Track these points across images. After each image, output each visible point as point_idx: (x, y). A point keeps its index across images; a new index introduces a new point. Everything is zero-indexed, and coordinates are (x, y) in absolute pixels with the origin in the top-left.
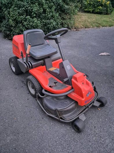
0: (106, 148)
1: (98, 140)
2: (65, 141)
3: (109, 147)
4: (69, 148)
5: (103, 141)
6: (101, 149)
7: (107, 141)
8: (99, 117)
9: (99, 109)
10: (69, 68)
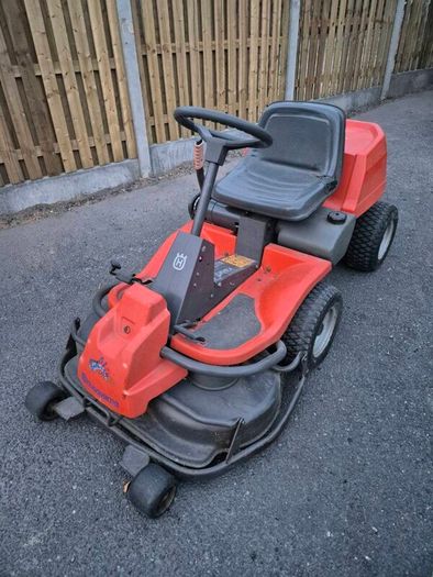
8: (89, 483)
9: (126, 487)
10: (178, 266)
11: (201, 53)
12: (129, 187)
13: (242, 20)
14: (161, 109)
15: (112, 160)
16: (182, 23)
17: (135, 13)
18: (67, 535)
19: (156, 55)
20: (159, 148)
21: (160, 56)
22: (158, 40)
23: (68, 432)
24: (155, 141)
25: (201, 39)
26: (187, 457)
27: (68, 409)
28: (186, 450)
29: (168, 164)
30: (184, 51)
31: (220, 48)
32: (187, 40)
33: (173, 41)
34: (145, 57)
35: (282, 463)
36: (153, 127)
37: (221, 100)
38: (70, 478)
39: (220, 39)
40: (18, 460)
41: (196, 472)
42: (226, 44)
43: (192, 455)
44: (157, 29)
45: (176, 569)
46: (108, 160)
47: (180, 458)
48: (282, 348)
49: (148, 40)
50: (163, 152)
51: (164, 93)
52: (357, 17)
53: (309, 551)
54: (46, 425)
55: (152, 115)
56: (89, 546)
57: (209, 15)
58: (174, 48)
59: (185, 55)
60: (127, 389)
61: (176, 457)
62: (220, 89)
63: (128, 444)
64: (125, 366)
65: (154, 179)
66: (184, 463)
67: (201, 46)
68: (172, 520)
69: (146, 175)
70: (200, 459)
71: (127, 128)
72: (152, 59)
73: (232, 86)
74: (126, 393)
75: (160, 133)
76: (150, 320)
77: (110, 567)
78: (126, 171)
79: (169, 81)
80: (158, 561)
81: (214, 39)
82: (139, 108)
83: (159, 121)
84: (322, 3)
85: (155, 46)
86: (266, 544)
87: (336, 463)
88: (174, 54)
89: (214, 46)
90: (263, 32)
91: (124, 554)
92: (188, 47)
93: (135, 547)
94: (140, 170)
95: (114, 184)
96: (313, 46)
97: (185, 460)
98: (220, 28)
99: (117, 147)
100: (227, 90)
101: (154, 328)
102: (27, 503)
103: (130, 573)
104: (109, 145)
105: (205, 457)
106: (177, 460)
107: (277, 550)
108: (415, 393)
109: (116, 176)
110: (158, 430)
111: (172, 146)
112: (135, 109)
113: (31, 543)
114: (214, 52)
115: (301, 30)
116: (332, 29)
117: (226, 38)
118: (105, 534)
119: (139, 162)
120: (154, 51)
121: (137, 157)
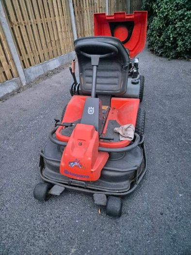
0: (30, 244)
1: (37, 229)
2: (23, 191)
3: (32, 249)
4: (15, 199)
5: (39, 237)
6: (26, 237)
7: (41, 243)
8: (82, 217)
9: (99, 211)
10: (91, 112)
11: (37, 24)
12: (18, 91)
13: (51, 9)
14: (25, 52)
15: (7, 79)
16: (26, 11)
17: (4, 8)
18: (87, 241)
19: (17, 27)
20: (27, 70)
21: (19, 27)
22: (17, 20)
23: (58, 202)
24: (25, 67)
25: (35, 18)
26: (121, 189)
27: (57, 190)
28: (119, 186)
29: (33, 77)
30: (30, 24)
31: (45, 22)
32: (30, 19)
33: (24, 20)
34: (12, 28)
35: (151, 178)
36: (23, 61)
37: (49, 45)
38: (72, 218)
39: (44, 18)
40: (43, 222)
41: (128, 193)
42: (47, 20)
43: (123, 187)
44: (15, 14)
45: (138, 232)
46: (5, 80)
47: (118, 190)
48: (138, 136)
49: (12, 20)
50: (30, 72)
51: (24, 44)
52: (93, 6)
53: (178, 204)
54: (47, 202)
55: (21, 55)
56: (99, 241)
57: (37, 7)
58: (25, 23)
59: (24, 27)
60: (92, 168)
61: (117, 190)
62: (48, 41)
63: (93, 193)
64: (90, 159)
65: (29, 85)
66: (121, 191)
67: (36, 22)
68: (125, 215)
69: (24, 84)
70: (126, 187)
71: (11, 63)
72: (16, 29)
73: (52, 39)
74: (92, 170)
75: (27, 63)
76: (92, 137)
77: (113, 244)
78: (14, 84)
79: (26, 38)
80: (130, 232)
81: (41, 18)
82: (15, 53)
83: (25, 58)
84: (80, 1)
85: (16, 23)
86: (163, 208)
87: (169, 171)
88: (25, 26)
89: (41, 21)
90: (60, 14)
91: (114, 236)
92: (31, 22)
93: (117, 232)
94: (21, 82)
95: (10, 91)
96: (80, 19)
97: (120, 190)
98: (42, 13)
99: (8, 73)
100: (51, 41)
101: (95, 140)
102: (59, 238)
103: (122, 242)
104: (4, 72)
105: (127, 186)
106: (117, 191)
107: (168, 208)
108: (178, 139)
109: (11, 87)
110: (103, 183)
111: (33, 69)
112: (13, 53)
113: (73, 252)
114: (42, 24)
115: (74, 12)
116: (85, 11)
117: (46, 18)
118: (102, 233)
119: (20, 78)
120: (16, 25)
121: (18, 76)
